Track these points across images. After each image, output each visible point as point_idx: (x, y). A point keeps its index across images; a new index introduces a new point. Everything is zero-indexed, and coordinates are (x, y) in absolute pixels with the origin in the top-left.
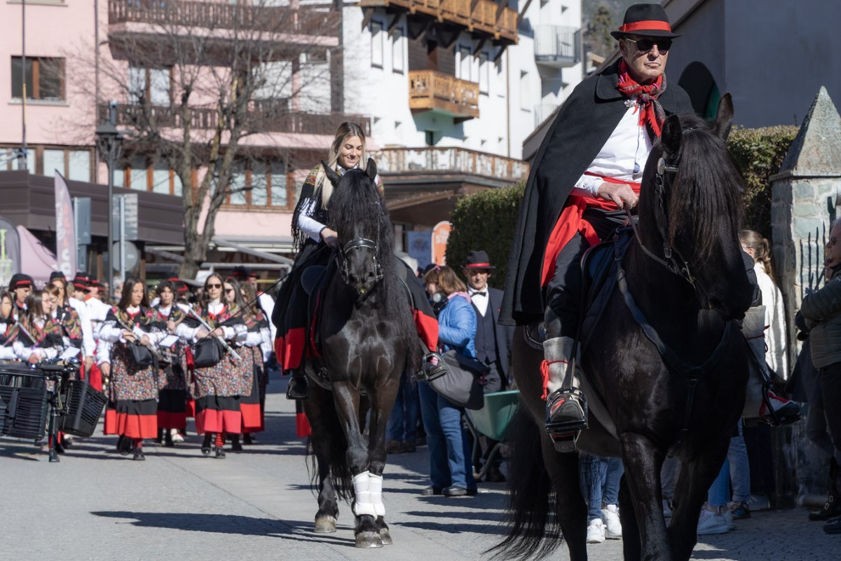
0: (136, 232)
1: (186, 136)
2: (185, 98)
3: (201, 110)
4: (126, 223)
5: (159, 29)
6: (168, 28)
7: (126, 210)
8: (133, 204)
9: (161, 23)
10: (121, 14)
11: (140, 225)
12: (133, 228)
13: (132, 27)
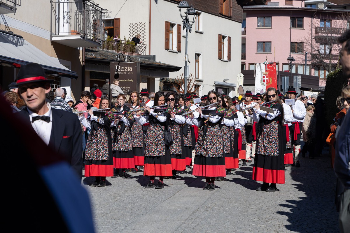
0: (300, 86)
1: (330, 62)
2: (330, 51)
3: (334, 55)
4: (298, 83)
5: (324, 35)
6: (326, 34)
7: (298, 80)
8: (300, 78)
9: (324, 33)
10: (318, 31)
11: (301, 83)
12: (300, 85)
13: (320, 34)
